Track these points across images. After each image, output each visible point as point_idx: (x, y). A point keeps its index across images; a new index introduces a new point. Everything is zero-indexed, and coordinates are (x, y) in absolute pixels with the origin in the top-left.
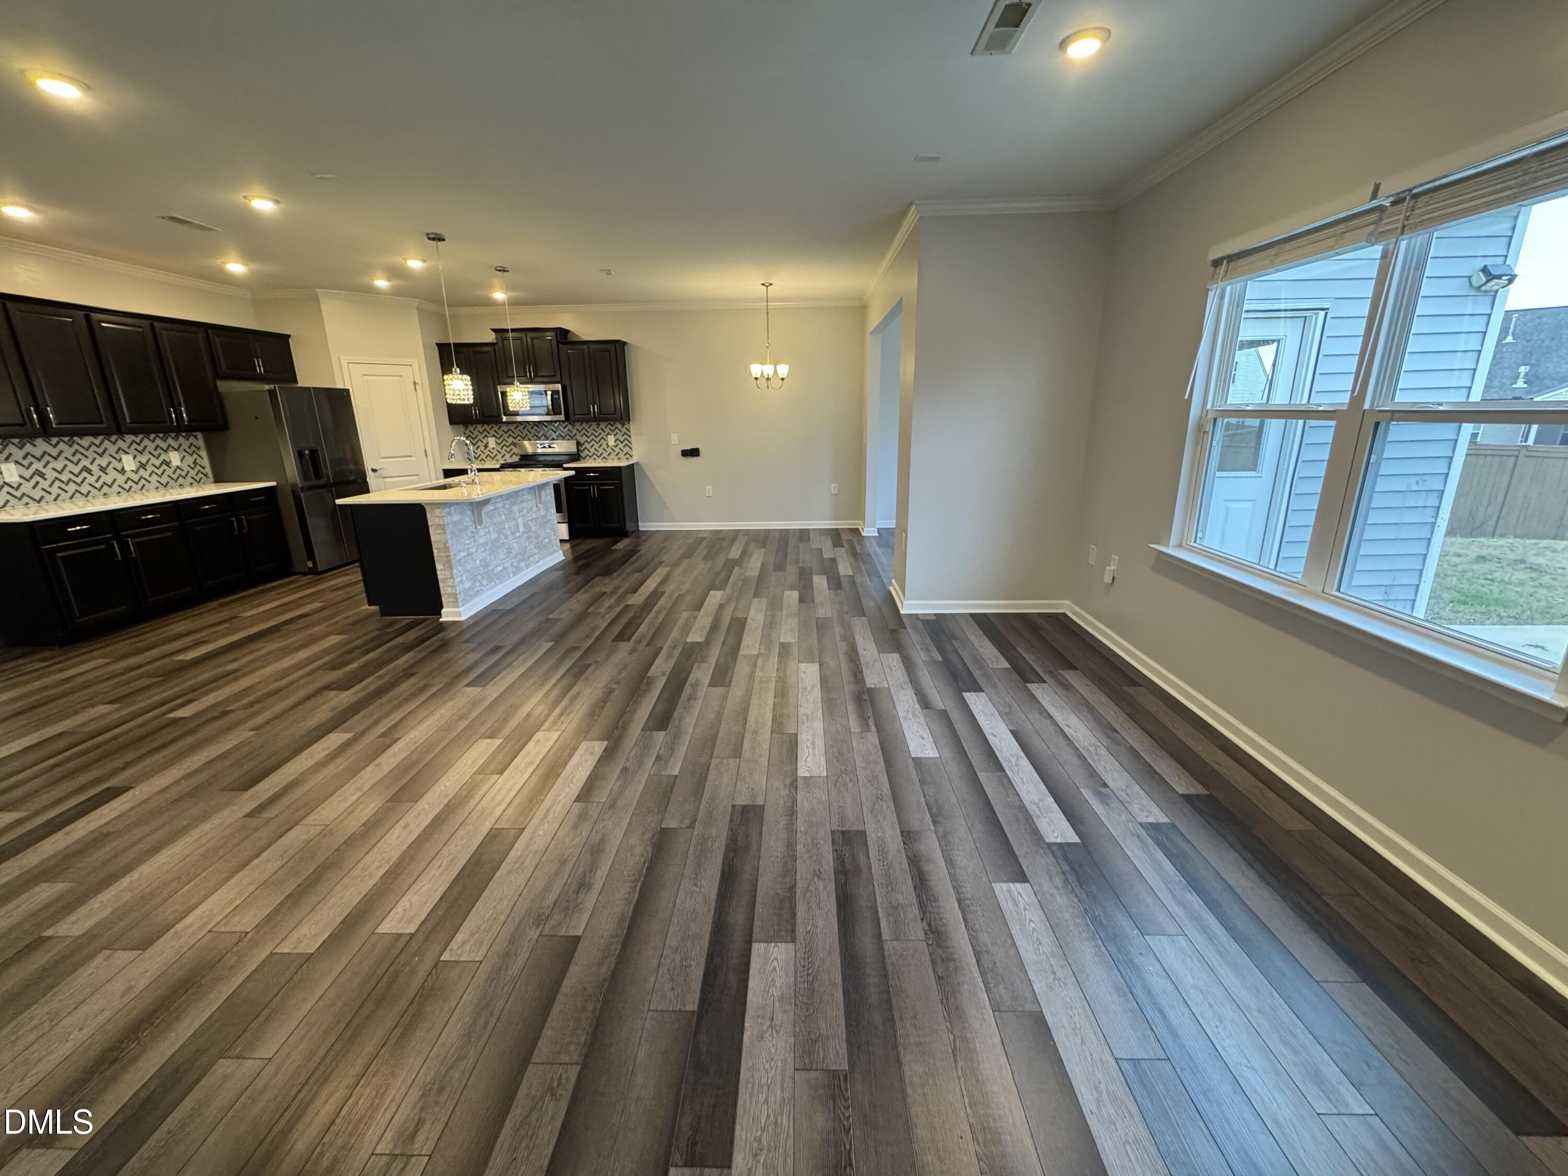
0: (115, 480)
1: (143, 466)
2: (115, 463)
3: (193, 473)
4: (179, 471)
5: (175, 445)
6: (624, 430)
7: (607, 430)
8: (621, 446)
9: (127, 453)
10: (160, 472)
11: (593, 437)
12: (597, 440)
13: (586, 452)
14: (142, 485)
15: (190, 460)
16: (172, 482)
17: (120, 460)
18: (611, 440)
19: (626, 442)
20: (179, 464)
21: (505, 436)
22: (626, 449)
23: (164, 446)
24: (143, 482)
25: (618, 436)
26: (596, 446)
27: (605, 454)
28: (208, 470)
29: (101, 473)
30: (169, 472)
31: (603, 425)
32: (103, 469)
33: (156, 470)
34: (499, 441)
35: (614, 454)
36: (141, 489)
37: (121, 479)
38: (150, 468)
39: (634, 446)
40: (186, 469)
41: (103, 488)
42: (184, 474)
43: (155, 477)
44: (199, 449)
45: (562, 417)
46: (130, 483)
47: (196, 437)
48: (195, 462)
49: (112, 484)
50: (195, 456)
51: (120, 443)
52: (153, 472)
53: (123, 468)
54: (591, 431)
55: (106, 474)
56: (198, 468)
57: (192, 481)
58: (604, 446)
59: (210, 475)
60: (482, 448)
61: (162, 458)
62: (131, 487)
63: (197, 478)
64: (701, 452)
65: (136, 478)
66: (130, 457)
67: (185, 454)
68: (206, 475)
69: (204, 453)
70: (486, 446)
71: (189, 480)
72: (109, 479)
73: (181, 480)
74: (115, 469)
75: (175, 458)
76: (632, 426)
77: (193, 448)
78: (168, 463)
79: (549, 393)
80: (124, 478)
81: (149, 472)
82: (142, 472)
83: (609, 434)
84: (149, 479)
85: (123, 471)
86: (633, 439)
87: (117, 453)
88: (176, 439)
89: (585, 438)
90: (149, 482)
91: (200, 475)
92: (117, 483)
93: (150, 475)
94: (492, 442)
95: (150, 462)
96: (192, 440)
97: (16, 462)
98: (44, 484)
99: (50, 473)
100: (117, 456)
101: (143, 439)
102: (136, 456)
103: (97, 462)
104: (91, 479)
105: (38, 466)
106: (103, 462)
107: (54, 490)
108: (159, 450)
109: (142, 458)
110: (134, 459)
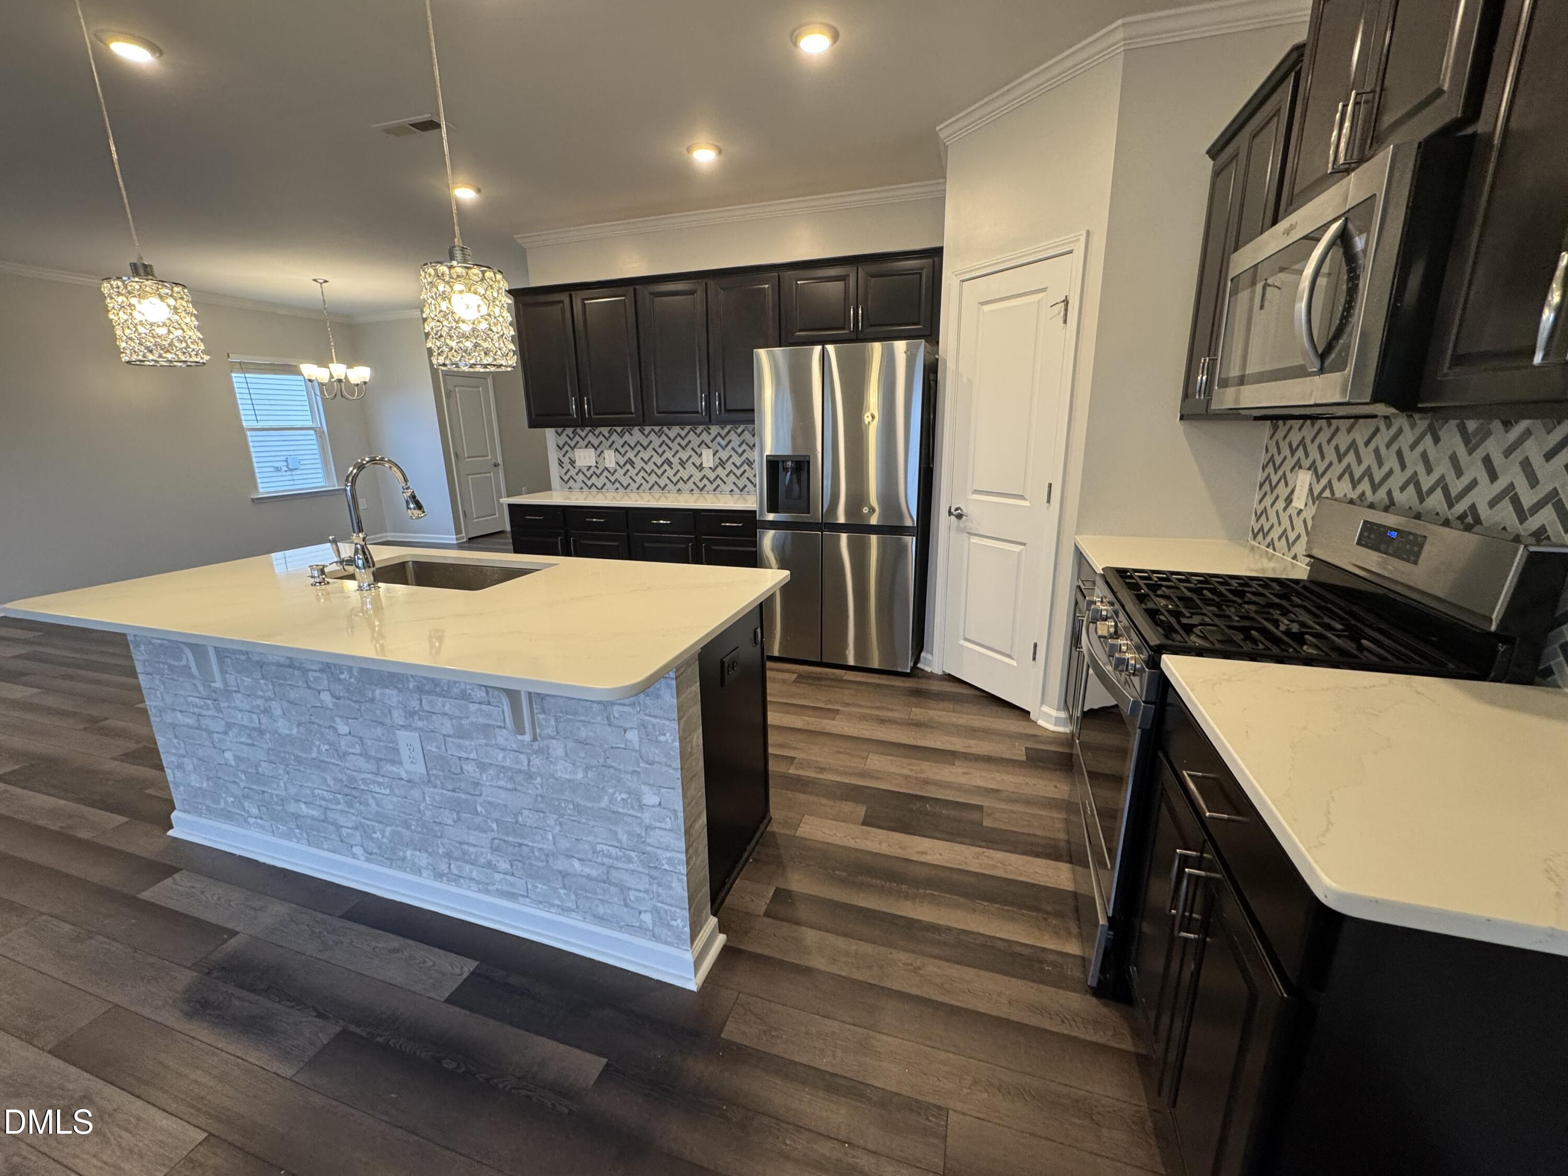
0: (691, 476)
1: (722, 464)
2: (695, 458)
9: (709, 447)
10: (739, 473)
14: (715, 484)
17: (700, 455)
21: (1335, 471)
24: (719, 481)
29: (680, 467)
32: (682, 463)
33: (735, 470)
34: (1317, 491)
36: (715, 490)
37: (697, 475)
38: (729, 466)
41: (678, 483)
43: (732, 478)
46: (705, 481)
49: (688, 480)
51: (705, 436)
52: (731, 471)
53: (701, 464)
55: (685, 468)
61: (745, 456)
62: (705, 486)
65: (712, 476)
66: (711, 452)
70: (1289, 500)
72: (684, 474)
80: (700, 475)
81: (726, 472)
82: (720, 471)
84: (725, 479)
85: (700, 468)
90: (725, 483)
92: (692, 480)
93: (727, 476)
95: (731, 460)
97: (616, 450)
98: (633, 472)
99: (639, 464)
100: (698, 450)
101: (729, 431)
102: (717, 451)
103: (678, 456)
104: (670, 473)
105: (631, 455)
106: (684, 455)
107: (639, 479)
108: (744, 447)
109: (724, 455)
110: (714, 455)
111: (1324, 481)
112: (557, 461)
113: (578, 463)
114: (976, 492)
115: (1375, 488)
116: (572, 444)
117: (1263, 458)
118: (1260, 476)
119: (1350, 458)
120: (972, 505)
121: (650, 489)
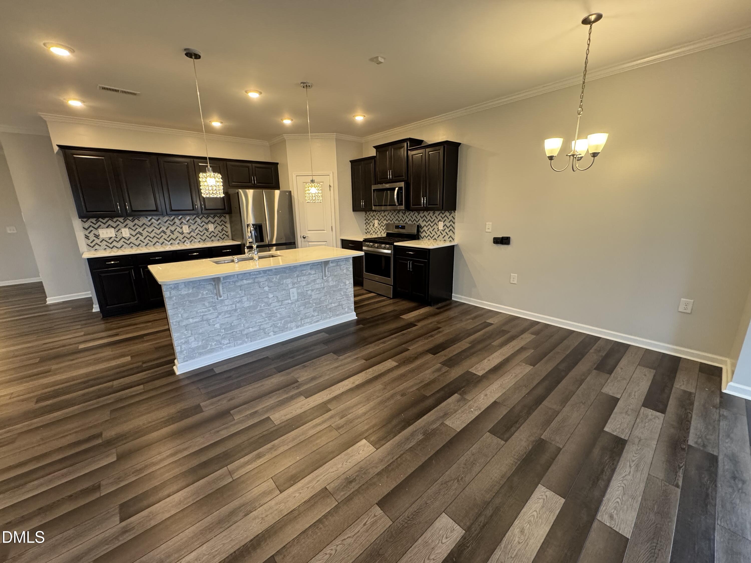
0: (177, 237)
1: (193, 231)
2: (179, 229)
3: (220, 235)
4: (212, 234)
5: (213, 221)
6: (450, 218)
7: (439, 218)
8: (447, 230)
9: (186, 224)
10: (202, 234)
11: (429, 222)
12: (432, 225)
13: (424, 233)
14: (191, 239)
15: (219, 228)
16: (208, 239)
17: (182, 228)
18: (441, 225)
19: (451, 227)
20: (213, 230)
21: (383, 220)
22: (451, 234)
23: (207, 221)
24: (192, 238)
25: (446, 223)
26: (431, 230)
27: (436, 236)
28: (229, 233)
29: (171, 234)
30: (207, 234)
31: (437, 213)
32: (172, 232)
33: (200, 233)
34: (380, 223)
35: (441, 236)
36: (191, 242)
37: (181, 237)
39: (456, 231)
40: (217, 232)
41: (170, 241)
42: (215, 235)
43: (199, 236)
44: (226, 223)
45: (403, 207)
46: (185, 239)
47: (225, 217)
48: (222, 230)
49: (176, 239)
50: (223, 226)
51: (183, 220)
52: (198, 233)
53: (182, 231)
54: (429, 218)
55: (173, 234)
56: (224, 232)
57: (219, 238)
58: (436, 230)
59: (230, 236)
60: (372, 227)
61: (204, 227)
62: (185, 241)
63: (222, 237)
64: (511, 242)
65: (189, 236)
66: (187, 226)
67: (217, 225)
68: (228, 236)
69: (228, 225)
70: (373, 226)
71: (218, 238)
72: (174, 237)
73: (213, 238)
74: (178, 232)
75: (211, 227)
76: (457, 214)
77: (223, 222)
78: (207, 230)
79: (397, 189)
80: (182, 236)
82: (192, 234)
83: (440, 220)
85: (182, 233)
86: (456, 225)
87: (180, 224)
88: (213, 218)
89: (425, 223)
90: (196, 238)
91: (224, 236)
92: (178, 239)
93: (196, 235)
94: (376, 222)
95: (198, 229)
96: (222, 218)
97: (129, 228)
98: (141, 238)
99: (145, 233)
100: (180, 226)
101: (195, 218)
102: (190, 226)
103: (169, 228)
104: (165, 236)
105: (140, 230)
106: (173, 228)
107: (146, 241)
108: (203, 223)
109: (194, 227)
110: (189, 227)
111: (381, 221)
112: (83, 237)
113: (102, 236)
114: (309, 231)
115: (391, 221)
116: (96, 226)
117: (364, 219)
118: (365, 222)
119: (385, 217)
120: (308, 234)
121: (154, 245)
